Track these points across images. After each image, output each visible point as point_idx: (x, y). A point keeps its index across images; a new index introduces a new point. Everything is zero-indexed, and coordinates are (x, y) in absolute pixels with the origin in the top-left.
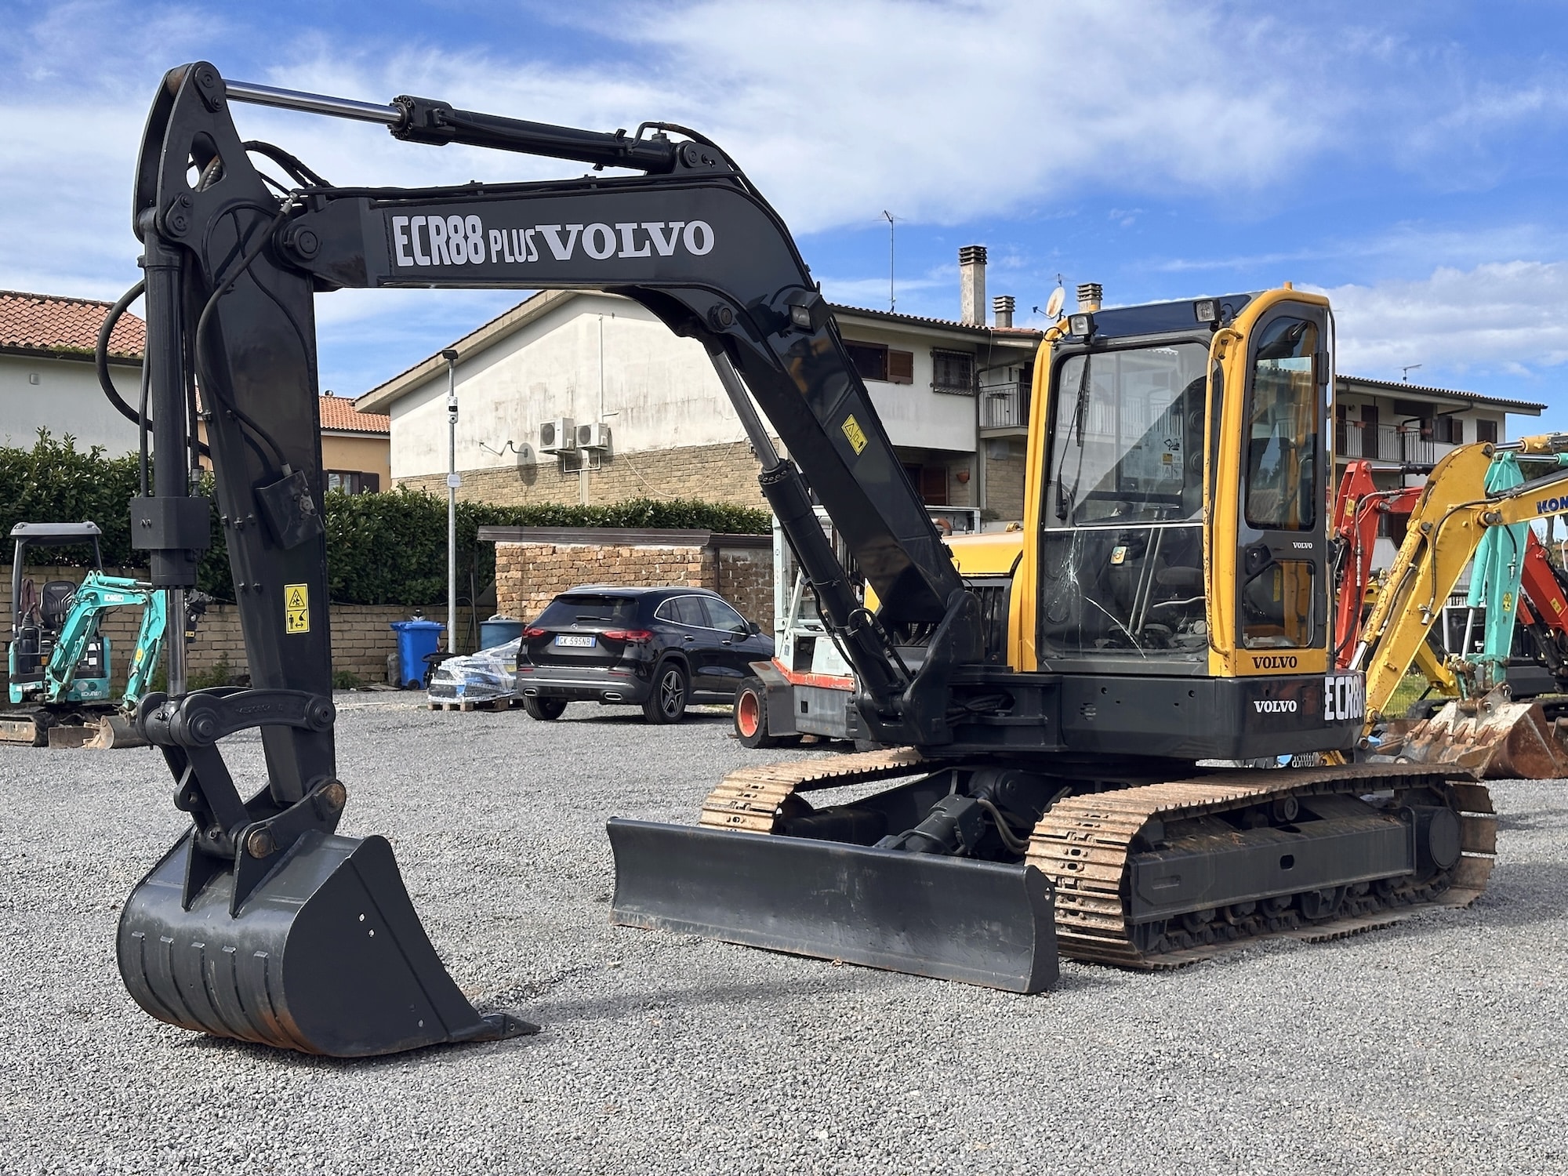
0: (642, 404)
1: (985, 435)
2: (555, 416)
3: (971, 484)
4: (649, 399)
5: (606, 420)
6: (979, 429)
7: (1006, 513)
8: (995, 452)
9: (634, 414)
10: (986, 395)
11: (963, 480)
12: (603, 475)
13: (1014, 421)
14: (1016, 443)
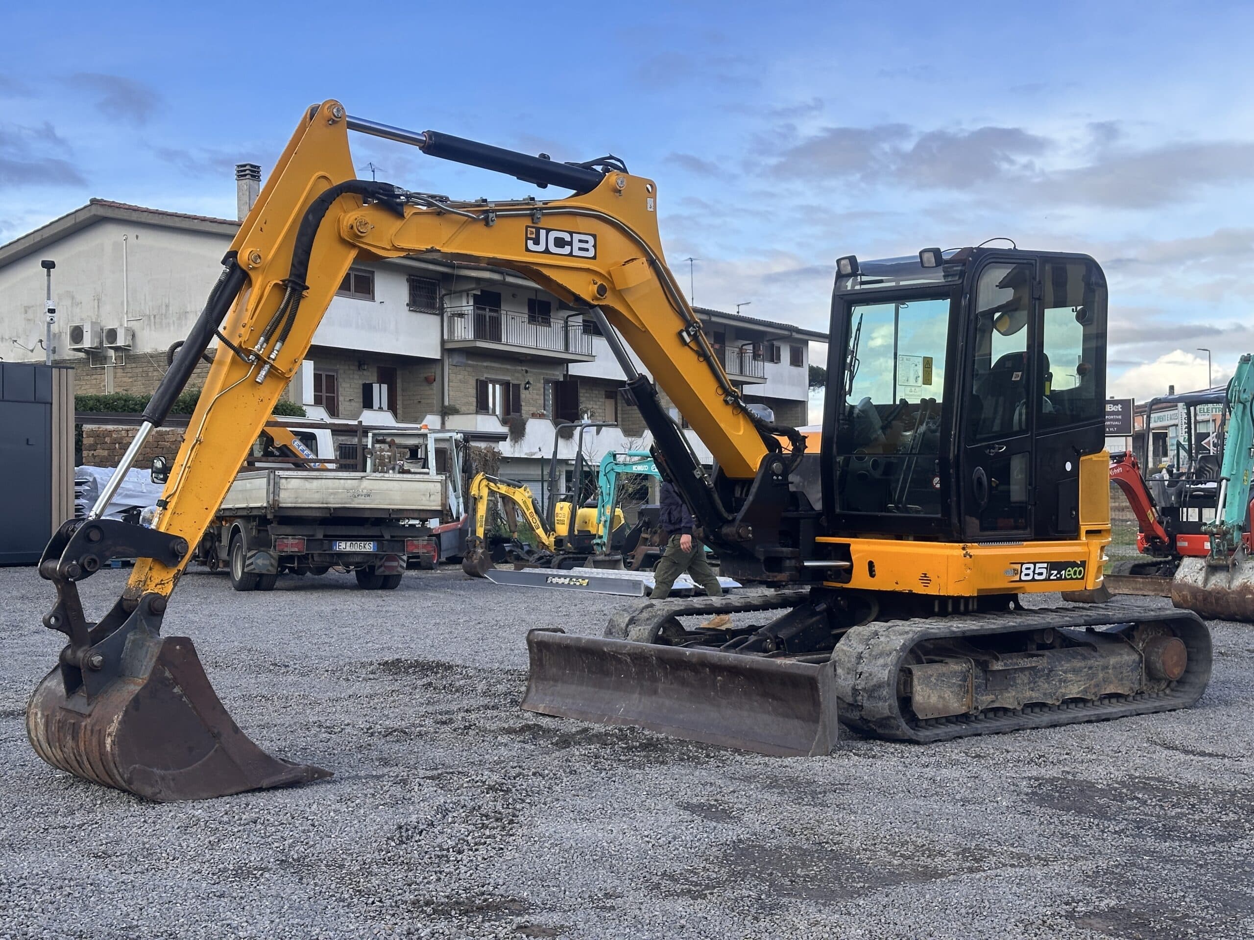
0: (164, 311)
1: (449, 346)
2: (82, 319)
3: (436, 385)
4: (171, 308)
5: (131, 324)
6: (443, 342)
7: (463, 409)
8: (457, 359)
9: (157, 320)
10: (449, 314)
11: (429, 381)
12: (128, 370)
13: (470, 336)
14: (471, 353)
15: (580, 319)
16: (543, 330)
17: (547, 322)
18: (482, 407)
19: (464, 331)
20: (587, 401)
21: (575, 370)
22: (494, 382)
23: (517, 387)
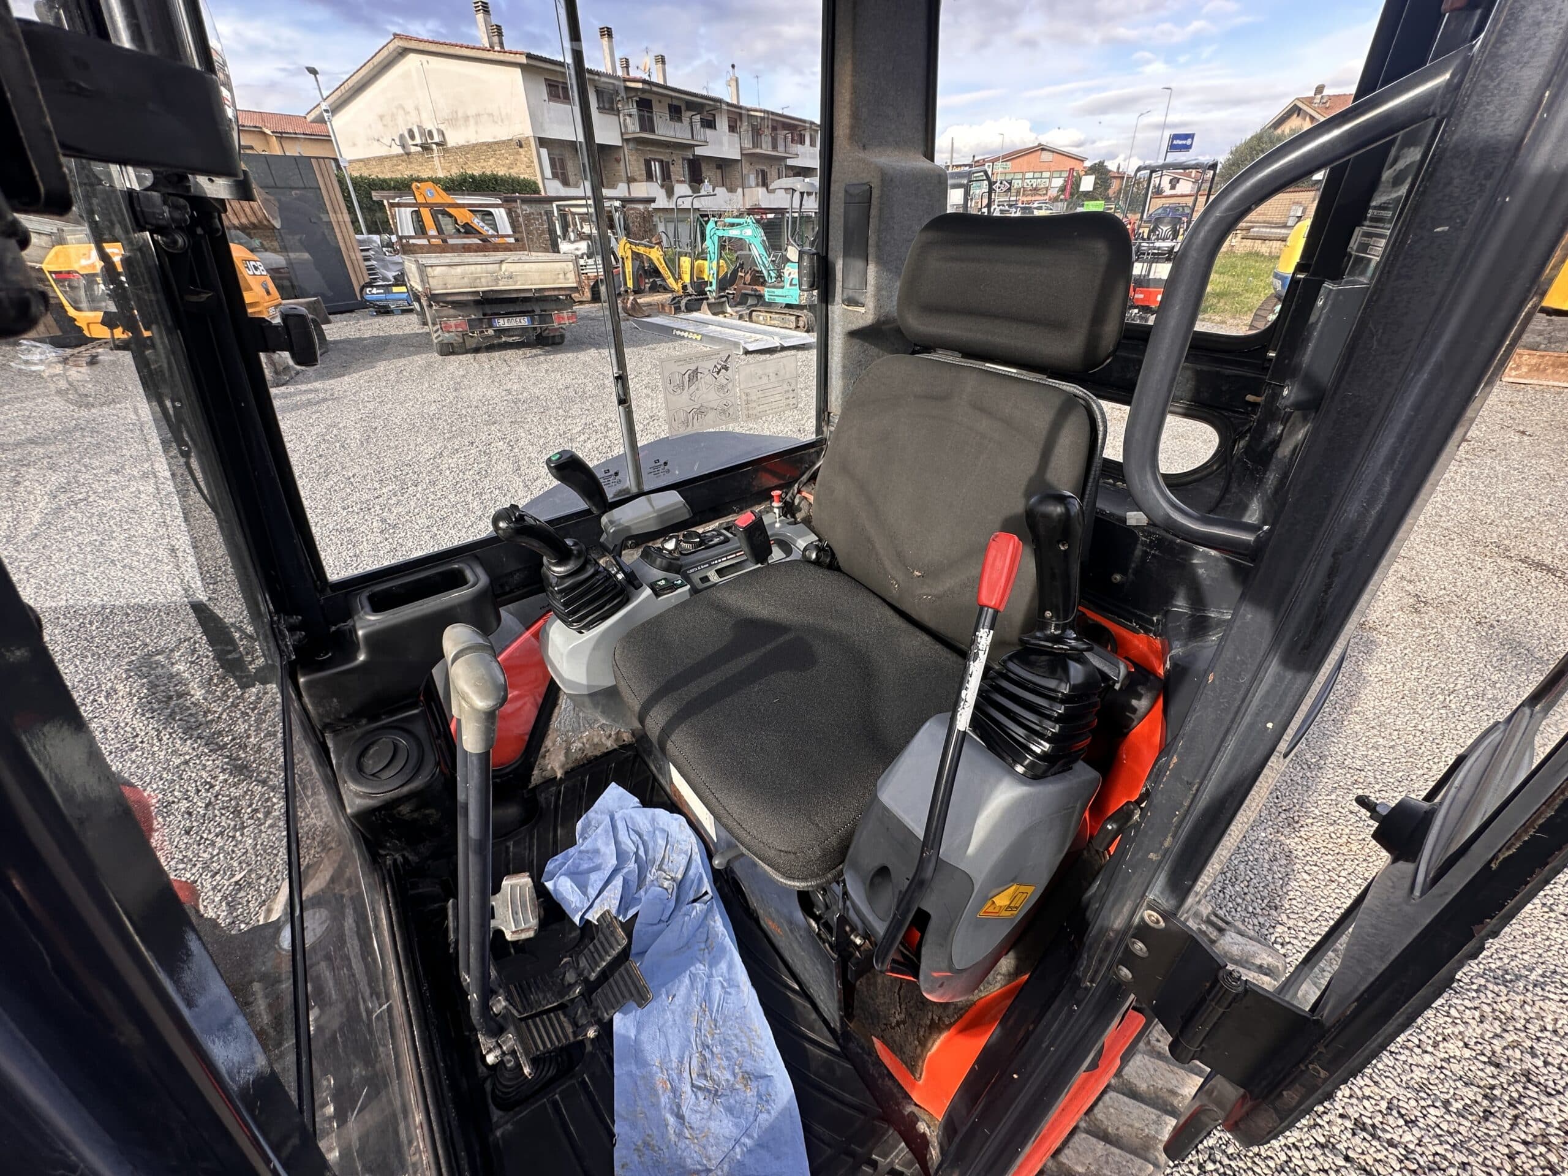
0: (455, 116)
1: (625, 137)
2: (412, 124)
3: (622, 163)
4: (458, 113)
5: (440, 126)
6: (622, 134)
7: (639, 178)
8: (631, 145)
9: (453, 123)
10: (623, 115)
11: (618, 161)
12: (446, 158)
13: (638, 130)
14: (639, 141)
15: (698, 117)
16: (678, 125)
17: (680, 120)
18: (650, 177)
19: (633, 127)
20: (707, 172)
21: (699, 151)
22: (655, 160)
23: (668, 163)
